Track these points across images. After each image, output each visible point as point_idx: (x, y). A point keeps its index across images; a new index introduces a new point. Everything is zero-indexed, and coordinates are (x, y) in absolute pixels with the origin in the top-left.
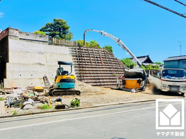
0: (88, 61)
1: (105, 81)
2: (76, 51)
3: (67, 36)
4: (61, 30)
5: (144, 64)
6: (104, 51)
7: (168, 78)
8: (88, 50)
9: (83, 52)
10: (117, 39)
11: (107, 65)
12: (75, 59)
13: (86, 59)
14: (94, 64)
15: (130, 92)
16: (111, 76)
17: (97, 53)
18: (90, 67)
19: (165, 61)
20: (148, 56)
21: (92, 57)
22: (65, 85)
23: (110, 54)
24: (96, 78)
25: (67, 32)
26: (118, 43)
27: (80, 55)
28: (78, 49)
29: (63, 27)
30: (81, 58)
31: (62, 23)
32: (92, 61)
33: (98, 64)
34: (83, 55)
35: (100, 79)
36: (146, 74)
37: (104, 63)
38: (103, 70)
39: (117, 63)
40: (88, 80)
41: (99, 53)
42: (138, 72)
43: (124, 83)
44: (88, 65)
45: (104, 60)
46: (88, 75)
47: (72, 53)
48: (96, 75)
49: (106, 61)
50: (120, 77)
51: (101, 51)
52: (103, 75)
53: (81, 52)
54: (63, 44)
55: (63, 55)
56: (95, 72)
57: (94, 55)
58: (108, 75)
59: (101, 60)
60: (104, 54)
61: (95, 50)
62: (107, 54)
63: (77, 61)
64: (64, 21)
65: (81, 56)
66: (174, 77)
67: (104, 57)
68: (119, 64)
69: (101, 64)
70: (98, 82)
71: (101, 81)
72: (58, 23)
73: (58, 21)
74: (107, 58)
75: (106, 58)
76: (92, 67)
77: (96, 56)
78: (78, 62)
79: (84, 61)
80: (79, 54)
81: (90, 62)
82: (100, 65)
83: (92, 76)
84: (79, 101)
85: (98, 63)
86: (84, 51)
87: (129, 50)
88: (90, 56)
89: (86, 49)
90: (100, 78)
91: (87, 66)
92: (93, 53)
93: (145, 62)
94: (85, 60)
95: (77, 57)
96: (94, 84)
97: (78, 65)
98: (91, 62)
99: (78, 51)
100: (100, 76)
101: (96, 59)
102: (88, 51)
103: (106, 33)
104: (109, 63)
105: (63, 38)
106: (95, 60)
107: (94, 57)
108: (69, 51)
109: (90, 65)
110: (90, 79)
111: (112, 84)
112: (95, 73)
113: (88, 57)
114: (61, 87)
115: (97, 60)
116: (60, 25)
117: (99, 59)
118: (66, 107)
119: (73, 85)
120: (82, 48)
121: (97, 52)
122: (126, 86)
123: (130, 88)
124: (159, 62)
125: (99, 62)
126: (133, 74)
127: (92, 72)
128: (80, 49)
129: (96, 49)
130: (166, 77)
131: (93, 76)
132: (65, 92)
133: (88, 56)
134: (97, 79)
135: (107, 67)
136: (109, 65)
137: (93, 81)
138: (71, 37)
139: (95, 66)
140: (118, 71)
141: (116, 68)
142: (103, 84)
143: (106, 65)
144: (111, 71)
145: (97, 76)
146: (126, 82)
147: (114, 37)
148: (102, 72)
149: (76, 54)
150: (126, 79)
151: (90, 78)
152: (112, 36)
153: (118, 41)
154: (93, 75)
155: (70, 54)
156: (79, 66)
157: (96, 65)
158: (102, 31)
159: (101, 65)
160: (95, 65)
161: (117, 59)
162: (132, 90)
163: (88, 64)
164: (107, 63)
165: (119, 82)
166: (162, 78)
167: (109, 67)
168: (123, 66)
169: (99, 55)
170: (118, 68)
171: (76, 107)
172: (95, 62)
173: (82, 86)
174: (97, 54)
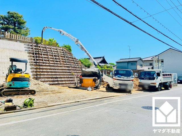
0: (45, 59)
1: (63, 79)
2: (32, 48)
3: (23, 31)
4: (16, 25)
5: (100, 64)
6: (63, 50)
7: (118, 77)
8: (46, 48)
9: (40, 50)
10: (76, 39)
11: (65, 64)
12: (31, 56)
13: (44, 57)
14: (52, 62)
15: (86, 90)
16: (69, 75)
17: (55, 51)
18: (47, 66)
19: (117, 63)
20: (103, 57)
21: (50, 55)
22: (17, 84)
23: (69, 53)
24: (54, 76)
25: (23, 28)
26: (77, 43)
27: (37, 53)
28: (35, 46)
29: (18, 21)
30: (38, 56)
31: (17, 17)
32: (50, 59)
33: (56, 63)
34: (40, 53)
35: (58, 78)
36: (101, 74)
37: (63, 62)
38: (61, 68)
39: (75, 62)
40: (45, 79)
41: (57, 52)
42: (94, 71)
43: (81, 81)
44: (45, 63)
45: (63, 59)
46: (45, 74)
47: (28, 49)
48: (54, 74)
49: (65, 60)
50: (78, 76)
51: (60, 50)
52: (61, 74)
53: (38, 49)
54: (17, 39)
55: (17, 51)
56: (53, 71)
57: (52, 53)
58: (66, 74)
59: (59, 59)
60: (63, 53)
61: (53, 49)
62: (66, 53)
63: (34, 58)
64: (20, 15)
65: (39, 54)
66: (123, 77)
67: (63, 56)
68: (77, 63)
69: (60, 63)
70: (56, 81)
71: (59, 79)
72: (13, 16)
73: (13, 14)
74: (66, 57)
75: (64, 57)
76: (50, 66)
77: (54, 55)
78: (34, 60)
79: (41, 59)
80: (36, 51)
81: (48, 60)
82: (58, 64)
83: (49, 75)
84: (33, 101)
85: (56, 61)
86: (41, 48)
87: (87, 51)
88: (48, 54)
89: (44, 46)
90: (58, 76)
91: (44, 64)
92: (51, 51)
93: (101, 62)
94: (42, 57)
95: (33, 54)
96: (51, 83)
97: (35, 62)
98: (48, 61)
99: (35, 48)
100: (59, 75)
101: (55, 57)
102: (46, 49)
103: (65, 33)
104: (68, 62)
105: (17, 33)
106: (53, 58)
107: (53, 55)
108: (25, 47)
109: (48, 63)
110: (47, 78)
111: (70, 83)
112: (52, 72)
113: (46, 55)
114: (12, 86)
115: (56, 59)
116: (15, 19)
117: (57, 57)
118: (17, 108)
119: (28, 84)
120: (39, 46)
121: (55, 50)
122: (83, 85)
123: (86, 86)
124: (112, 63)
125: (58, 60)
126: (89, 73)
127: (50, 71)
128: (38, 46)
129: (55, 48)
130: (117, 76)
131: (51, 75)
132: (18, 92)
133: (46, 54)
134: (55, 78)
135: (66, 66)
136: (67, 64)
137: (51, 80)
138: (27, 33)
139: (53, 65)
140: (76, 70)
141: (74, 67)
142: (61, 83)
143: (64, 64)
144: (70, 70)
145: (55, 75)
146: (83, 80)
147: (72, 37)
148: (61, 71)
149: (33, 51)
150: (83, 78)
151: (47, 76)
152: (71, 35)
153: (77, 41)
154: (51, 74)
155: (25, 50)
156: (35, 64)
157: (54, 64)
158: (61, 30)
159: (60, 64)
160: (53, 64)
161: (75, 59)
162: (88, 88)
163: (46, 62)
164: (66, 62)
165: (76, 80)
166: (114, 77)
167: (67, 66)
168: (81, 66)
169: (57, 53)
170: (76, 67)
171: (29, 108)
172: (53, 60)
173: (38, 85)
174: (56, 53)
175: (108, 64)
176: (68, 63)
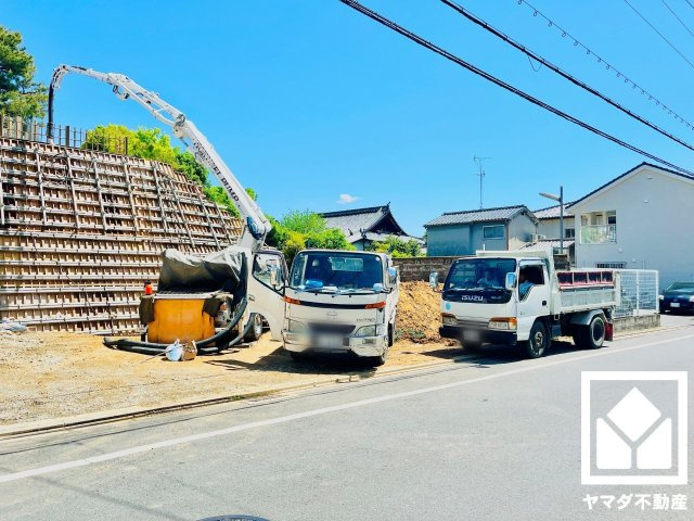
0: (55, 210)
6: (151, 172)
8: (64, 160)
9: (34, 169)
11: (158, 234)
13: (50, 203)
14: (92, 226)
17: (112, 177)
18: (62, 240)
20: (386, 209)
21: (84, 193)
24: (93, 288)
25: (23, 84)
28: (12, 153)
30: (18, 196)
32: (82, 212)
33: (110, 227)
34: (30, 182)
35: (112, 294)
37: (148, 222)
38: (135, 252)
39: (213, 225)
41: (123, 178)
43: (147, 312)
44: (53, 228)
46: (48, 275)
48: (93, 275)
49: (159, 213)
51: (139, 170)
52: (132, 276)
53: (22, 166)
56: (91, 262)
57: (95, 185)
59: (130, 210)
60: (154, 183)
61: (102, 165)
62: (167, 183)
65: (23, 187)
67: (151, 195)
68: (221, 230)
69: (130, 228)
70: (101, 309)
71: (117, 302)
74: (166, 201)
75: (157, 201)
77: (103, 191)
79: (33, 208)
81: (67, 216)
82: (121, 232)
83: (67, 281)
85: (112, 220)
86: (41, 163)
88: (75, 187)
89: (54, 153)
90: (114, 288)
91: (48, 234)
92: (93, 175)
94: (38, 203)
96: (76, 318)
98: (72, 217)
99: (7, 159)
100: (117, 281)
101: (105, 204)
102: (62, 166)
104: (172, 224)
106: (98, 208)
107: (96, 195)
109: (69, 229)
110: (54, 295)
112: (87, 268)
113: (63, 191)
115: (111, 209)
117: (120, 203)
120: (31, 150)
121: (114, 173)
122: (154, 329)
123: (170, 337)
125: (122, 216)
126: (194, 273)
127: (76, 262)
128: (24, 153)
129: (111, 161)
131: (76, 281)
133: (62, 187)
134: (98, 294)
135: (159, 239)
136: (169, 235)
137: (75, 303)
138: (34, 107)
139: (92, 236)
141: (204, 245)
142: (126, 316)
143: (152, 234)
145: (97, 281)
146: (157, 308)
148: (131, 263)
150: (157, 296)
151: (56, 288)
154: (78, 275)
156: (1, 233)
157: (102, 231)
159: (128, 232)
160: (95, 230)
161: (215, 210)
163: (57, 223)
164: (161, 223)
167: (167, 239)
169: (122, 184)
170: (216, 247)
172: (98, 215)
174: (116, 183)
175: (404, 234)
176: (171, 230)
